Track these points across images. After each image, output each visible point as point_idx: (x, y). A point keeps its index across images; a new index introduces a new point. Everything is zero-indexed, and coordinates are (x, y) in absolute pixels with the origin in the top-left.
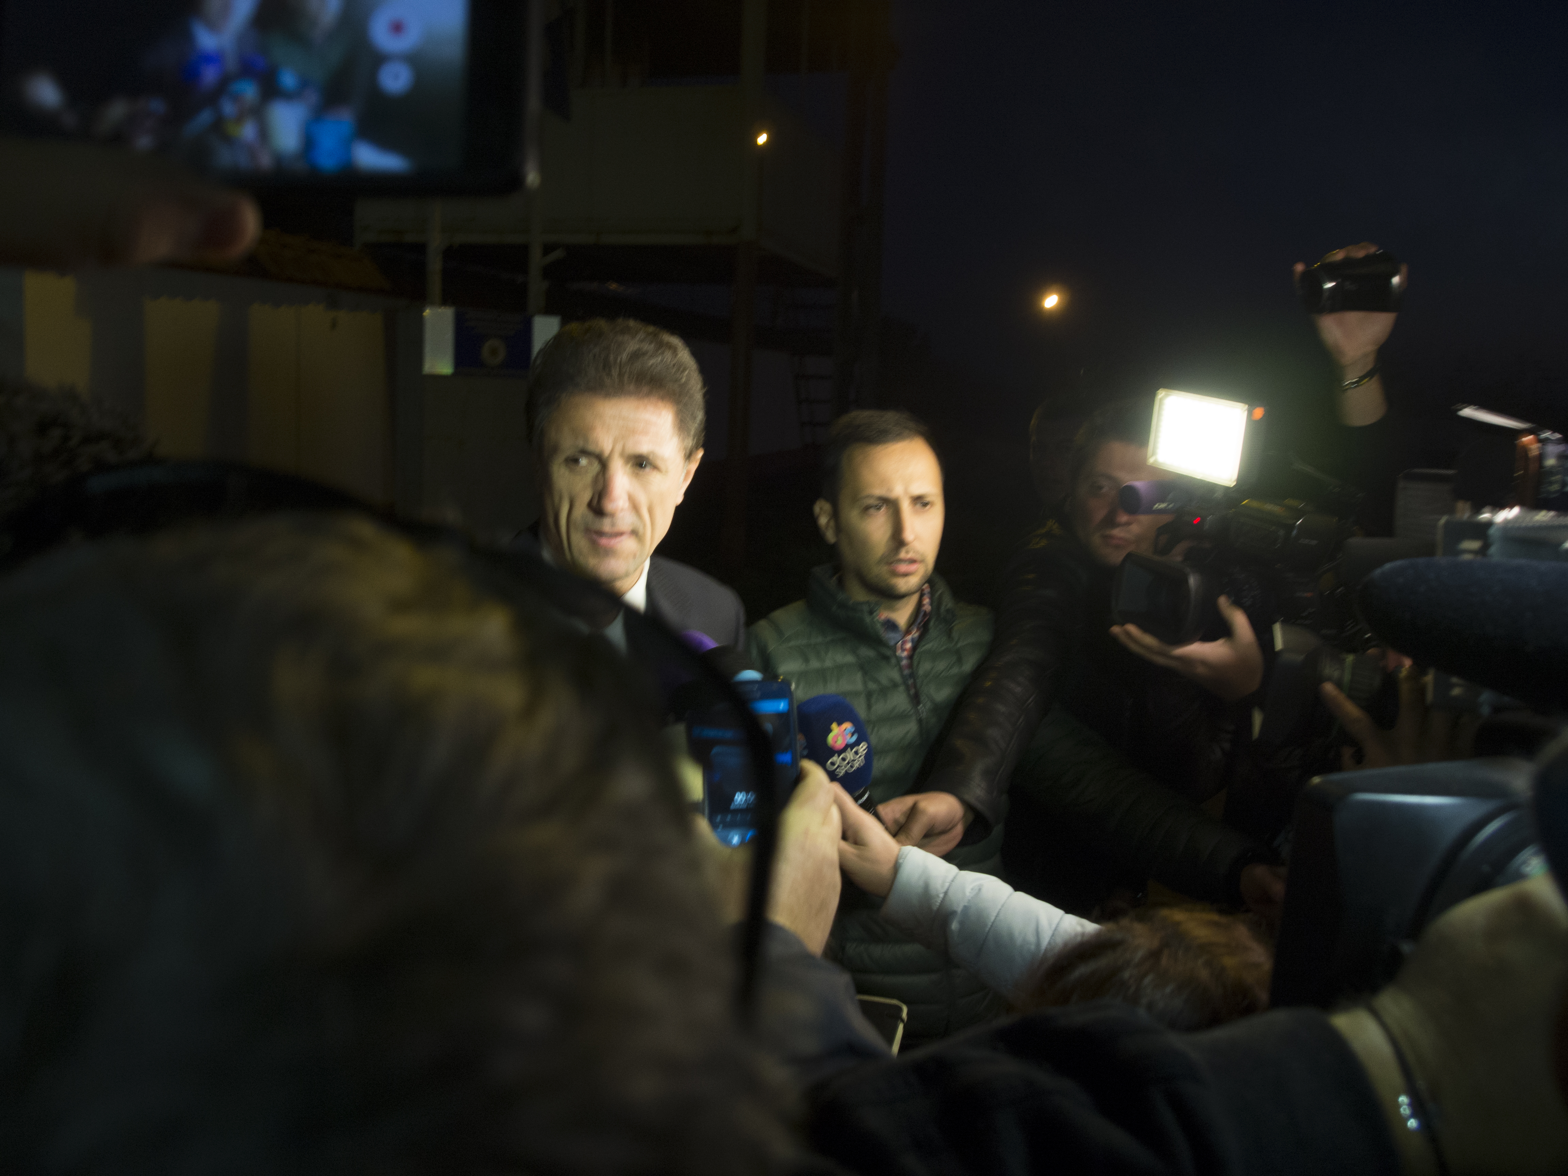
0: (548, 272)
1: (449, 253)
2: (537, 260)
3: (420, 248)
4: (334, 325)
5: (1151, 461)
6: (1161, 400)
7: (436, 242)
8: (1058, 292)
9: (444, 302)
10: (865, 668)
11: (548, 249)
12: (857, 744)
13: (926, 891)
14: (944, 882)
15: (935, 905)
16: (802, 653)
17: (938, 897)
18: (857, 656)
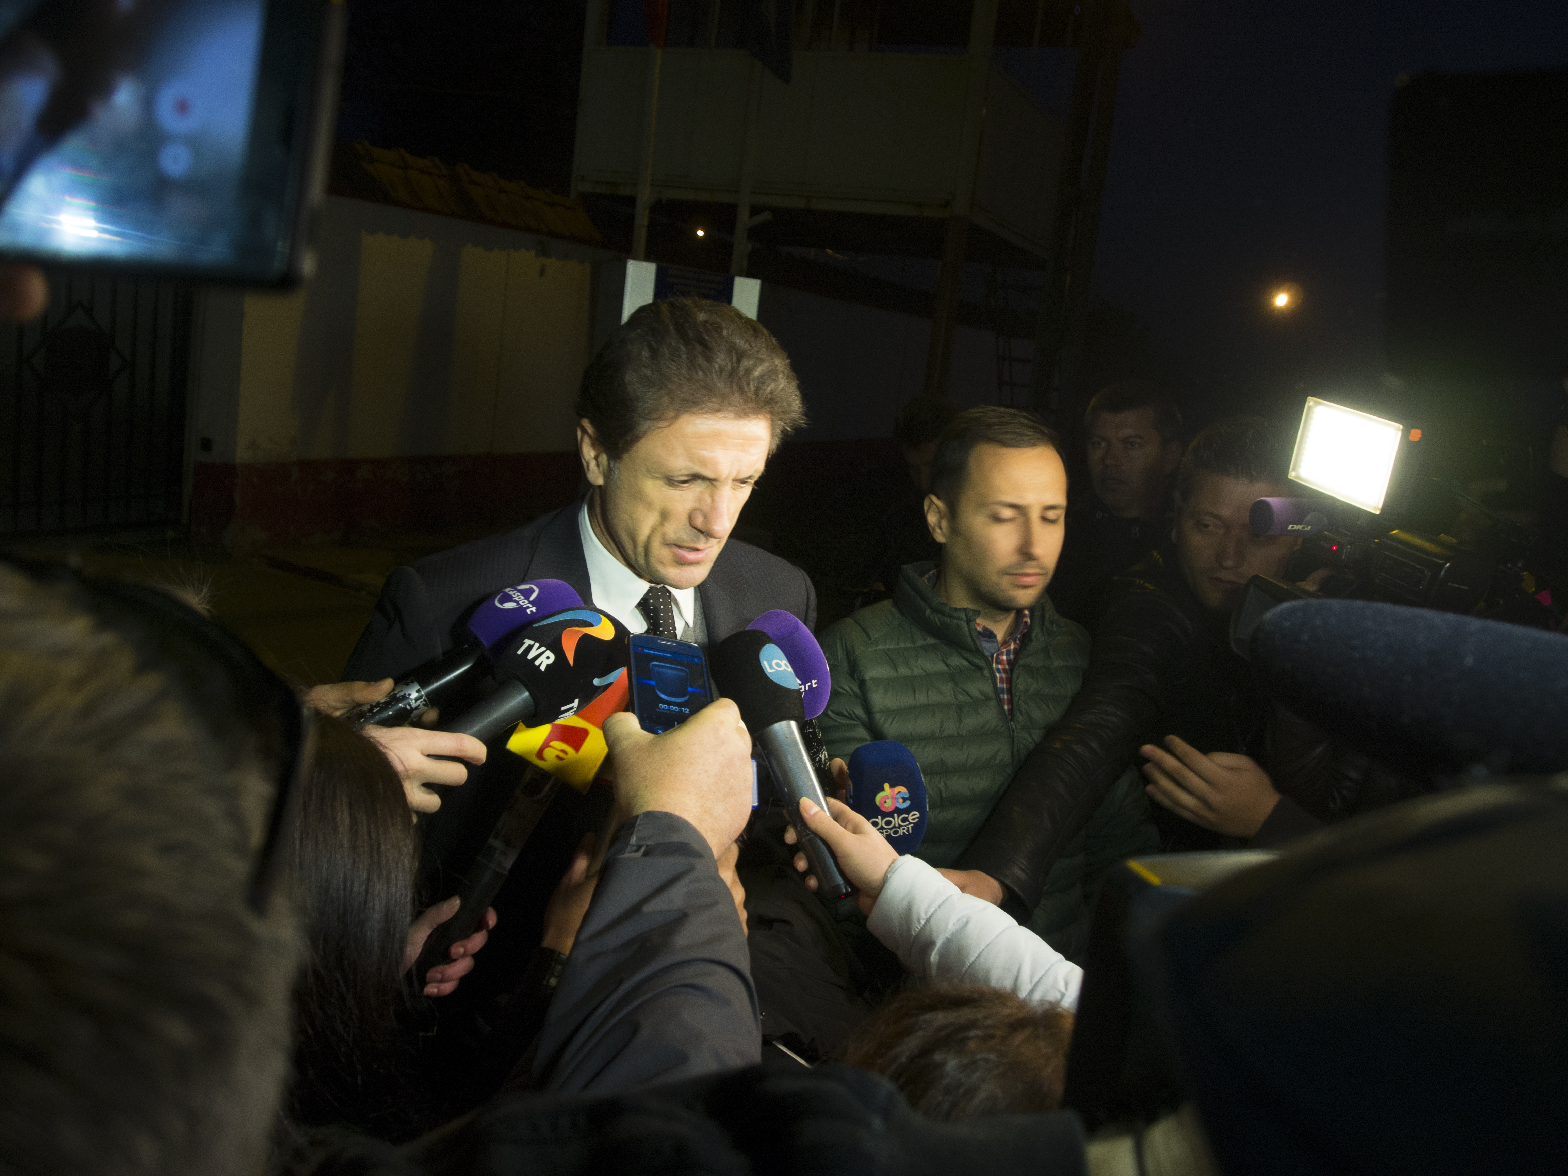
0: (753, 234)
1: (657, 208)
2: (744, 220)
3: (631, 201)
4: (542, 272)
5: (1292, 475)
6: (1309, 408)
7: (645, 196)
8: (1288, 291)
9: (647, 258)
10: (954, 676)
11: (755, 210)
12: (908, 811)
13: (908, 913)
14: (929, 906)
15: (915, 930)
16: (891, 658)
17: (919, 922)
18: (947, 665)
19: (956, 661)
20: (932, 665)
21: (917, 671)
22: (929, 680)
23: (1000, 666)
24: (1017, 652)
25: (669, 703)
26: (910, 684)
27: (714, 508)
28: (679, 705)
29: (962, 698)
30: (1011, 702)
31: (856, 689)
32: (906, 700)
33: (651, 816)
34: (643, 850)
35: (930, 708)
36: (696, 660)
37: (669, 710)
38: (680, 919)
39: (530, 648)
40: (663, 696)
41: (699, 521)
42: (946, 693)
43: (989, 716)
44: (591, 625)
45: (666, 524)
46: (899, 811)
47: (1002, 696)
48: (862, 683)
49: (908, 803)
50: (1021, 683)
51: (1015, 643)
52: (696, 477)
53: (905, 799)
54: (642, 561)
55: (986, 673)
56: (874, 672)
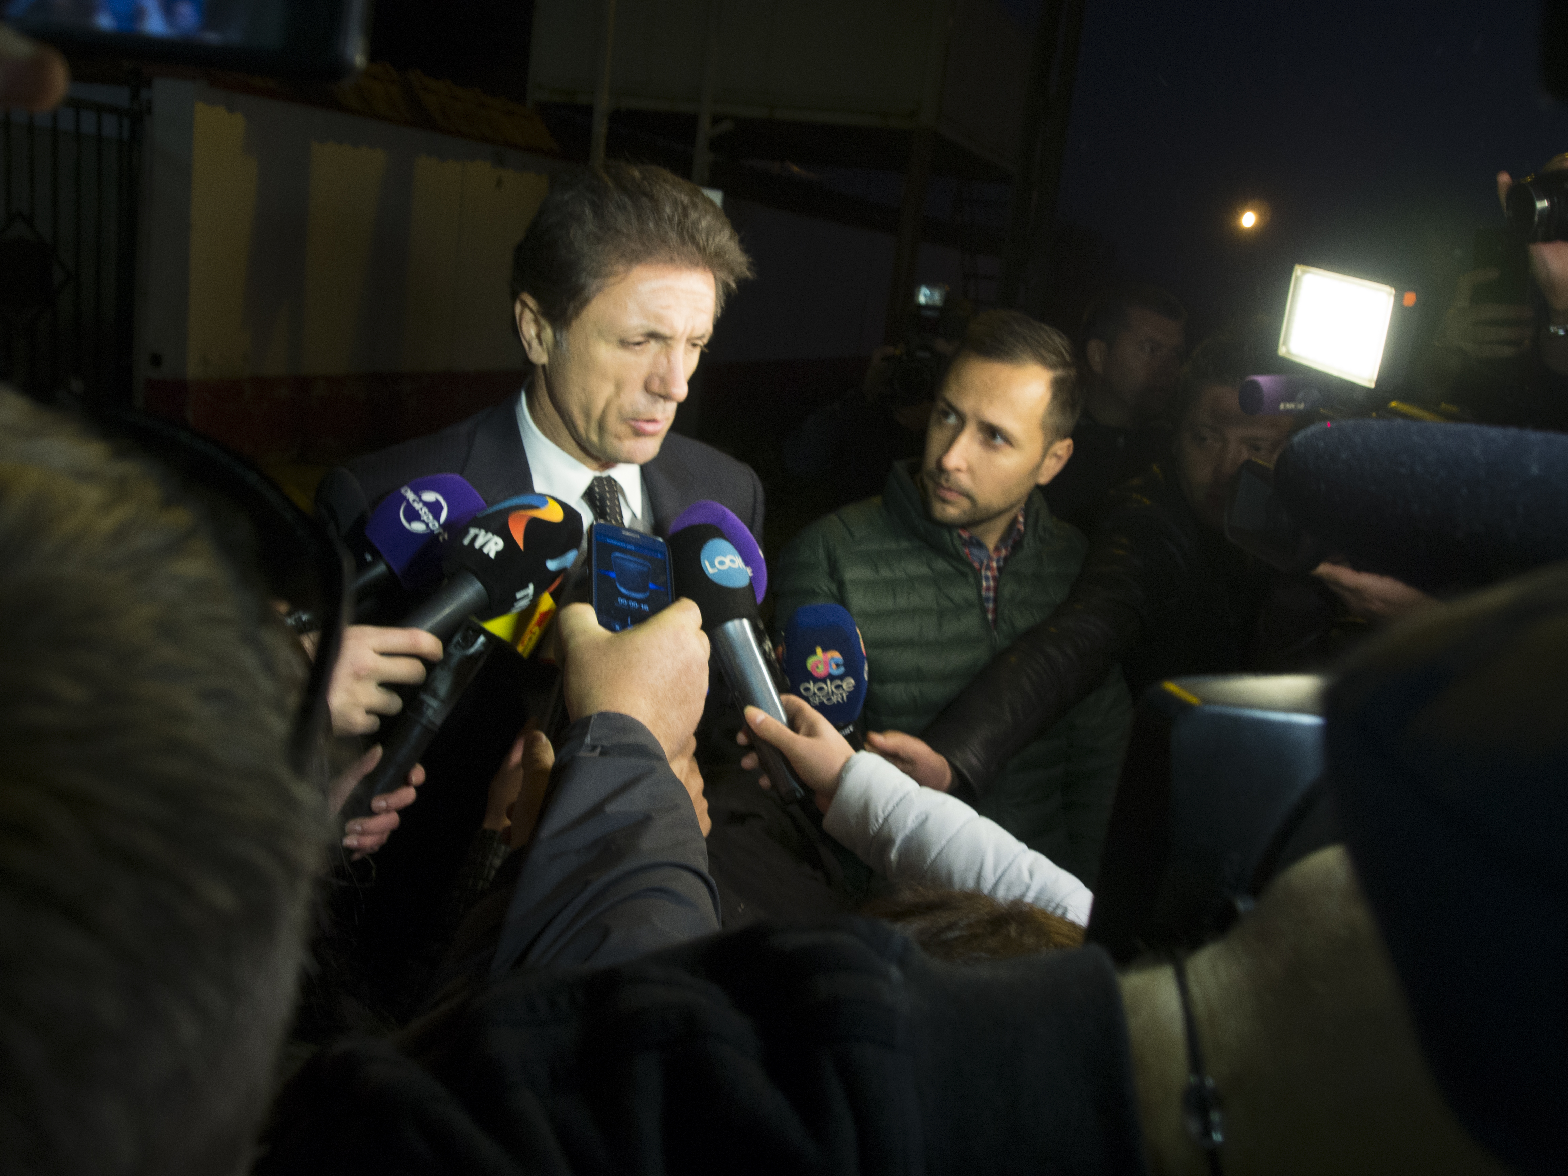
0: (715, 144)
1: (616, 117)
2: (705, 129)
4: (499, 184)
5: (1282, 350)
6: (1298, 277)
7: (603, 104)
10: (937, 581)
11: (716, 120)
12: (842, 677)
13: (865, 811)
14: (887, 804)
15: (873, 830)
16: (873, 560)
17: (877, 821)
18: (932, 569)
19: (941, 565)
20: (917, 568)
21: (900, 574)
22: (911, 582)
23: (989, 574)
24: (1006, 559)
25: (628, 598)
26: (891, 587)
27: (670, 369)
28: (639, 601)
29: (946, 603)
30: (995, 611)
31: (834, 588)
32: (886, 603)
33: (605, 716)
34: (598, 750)
35: (911, 613)
36: (659, 555)
37: (628, 605)
38: (644, 821)
39: (476, 537)
40: (623, 590)
41: (656, 386)
42: (926, 596)
43: (970, 623)
44: (536, 507)
45: (622, 395)
46: (832, 678)
47: (986, 605)
48: (841, 585)
49: (842, 670)
50: (1007, 590)
51: (1006, 549)
52: (653, 336)
53: (838, 665)
54: (594, 437)
55: (971, 579)
56: (853, 573)
